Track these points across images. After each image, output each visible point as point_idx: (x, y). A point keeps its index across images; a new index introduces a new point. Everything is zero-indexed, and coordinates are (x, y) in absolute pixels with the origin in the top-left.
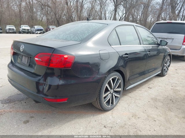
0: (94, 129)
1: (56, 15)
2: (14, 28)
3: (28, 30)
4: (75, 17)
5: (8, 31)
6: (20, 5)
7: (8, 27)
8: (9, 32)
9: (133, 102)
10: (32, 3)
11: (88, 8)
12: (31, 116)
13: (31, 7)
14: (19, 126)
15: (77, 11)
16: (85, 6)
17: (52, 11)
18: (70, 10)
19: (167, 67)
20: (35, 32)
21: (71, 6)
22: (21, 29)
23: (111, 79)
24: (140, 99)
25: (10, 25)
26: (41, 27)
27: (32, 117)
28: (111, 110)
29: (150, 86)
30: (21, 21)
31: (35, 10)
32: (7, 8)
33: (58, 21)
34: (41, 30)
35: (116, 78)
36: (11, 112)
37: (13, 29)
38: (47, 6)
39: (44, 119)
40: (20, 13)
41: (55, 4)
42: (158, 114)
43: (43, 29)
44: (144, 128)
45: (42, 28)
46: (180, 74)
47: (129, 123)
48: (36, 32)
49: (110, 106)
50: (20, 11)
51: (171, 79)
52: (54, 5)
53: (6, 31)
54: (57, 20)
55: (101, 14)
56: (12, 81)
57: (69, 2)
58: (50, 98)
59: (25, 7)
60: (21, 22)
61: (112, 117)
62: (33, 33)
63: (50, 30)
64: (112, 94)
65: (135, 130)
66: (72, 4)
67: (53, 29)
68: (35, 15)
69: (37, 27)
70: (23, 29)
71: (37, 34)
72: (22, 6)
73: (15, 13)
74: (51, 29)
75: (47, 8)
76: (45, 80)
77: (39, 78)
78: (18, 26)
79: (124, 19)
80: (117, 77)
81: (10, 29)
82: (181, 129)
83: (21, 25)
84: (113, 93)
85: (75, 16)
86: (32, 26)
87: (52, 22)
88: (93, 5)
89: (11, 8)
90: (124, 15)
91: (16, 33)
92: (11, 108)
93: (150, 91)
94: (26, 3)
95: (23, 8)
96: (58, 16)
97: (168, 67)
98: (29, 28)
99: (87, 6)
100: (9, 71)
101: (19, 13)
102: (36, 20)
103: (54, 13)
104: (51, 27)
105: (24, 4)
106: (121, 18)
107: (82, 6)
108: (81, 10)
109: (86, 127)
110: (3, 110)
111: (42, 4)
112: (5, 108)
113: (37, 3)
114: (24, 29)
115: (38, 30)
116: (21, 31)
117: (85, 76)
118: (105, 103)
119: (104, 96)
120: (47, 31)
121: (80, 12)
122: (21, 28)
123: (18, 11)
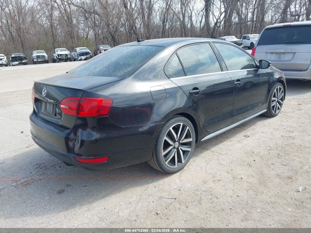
0: (151, 197)
1: (108, 26)
2: (45, 54)
3: (66, 55)
4: (140, 27)
5: (35, 60)
6: (51, 15)
7: (35, 54)
8: (37, 62)
9: (216, 158)
10: (69, 10)
11: (160, 10)
12: (68, 184)
13: (68, 17)
14: (51, 197)
15: (143, 17)
16: (156, 7)
17: (102, 20)
18: (131, 15)
19: (278, 102)
20: (77, 58)
21: (133, 9)
22: (55, 55)
23: (171, 129)
24: (226, 154)
25: (38, 49)
26: (86, 49)
27: (68, 186)
28: (180, 172)
29: (248, 134)
30: (54, 42)
31: (75, 21)
32: (31, 22)
33: (113, 37)
34: (87, 54)
35: (180, 125)
36: (41, 180)
37: (44, 56)
38: (94, 13)
39: (84, 187)
40: (52, 29)
41: (105, 8)
42: (250, 174)
43: (90, 52)
44: (224, 194)
45: (88, 50)
46: (303, 111)
47: (203, 189)
48: (79, 58)
49: (176, 166)
50: (52, 26)
51: (286, 120)
52: (105, 10)
53: (33, 60)
54: (111, 35)
55: (184, 16)
56: (35, 138)
57: (129, 4)
58: (85, 157)
59: (59, 17)
60: (55, 44)
61: (180, 181)
62: (75, 60)
63: (100, 52)
64: (178, 149)
65: (210, 197)
66: (133, 5)
67: (106, 50)
68: (76, 29)
69: (80, 49)
70: (58, 55)
71: (80, 60)
72: (54, 18)
73: (44, 30)
74: (103, 51)
75: (94, 17)
76: (75, 134)
77: (68, 131)
78: (50, 50)
79: (223, 22)
80: (182, 124)
81: (38, 57)
82: (280, 194)
83: (55, 48)
84: (179, 147)
85: (141, 25)
86: (72, 49)
87: (104, 38)
88: (169, 3)
89: (37, 22)
90: (223, 15)
91: (48, 63)
92: (41, 175)
93: (246, 141)
94: (60, 12)
95: (56, 20)
96: (113, 27)
97: (280, 101)
98: (67, 52)
99: (159, 5)
100: (32, 125)
101: (50, 30)
102: (78, 37)
103: (106, 24)
104: (101, 48)
105: (56, 13)
106: (217, 20)
107: (150, 8)
108: (150, 14)
109: (140, 196)
110: (30, 178)
111: (85, 11)
112: (33, 175)
113: (77, 10)
114: (61, 55)
115: (82, 54)
116: (55, 58)
117: (131, 126)
118: (166, 163)
119: (164, 153)
120: (96, 54)
121: (148, 18)
122: (55, 53)
123: (49, 26)
